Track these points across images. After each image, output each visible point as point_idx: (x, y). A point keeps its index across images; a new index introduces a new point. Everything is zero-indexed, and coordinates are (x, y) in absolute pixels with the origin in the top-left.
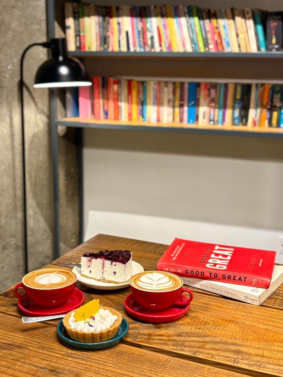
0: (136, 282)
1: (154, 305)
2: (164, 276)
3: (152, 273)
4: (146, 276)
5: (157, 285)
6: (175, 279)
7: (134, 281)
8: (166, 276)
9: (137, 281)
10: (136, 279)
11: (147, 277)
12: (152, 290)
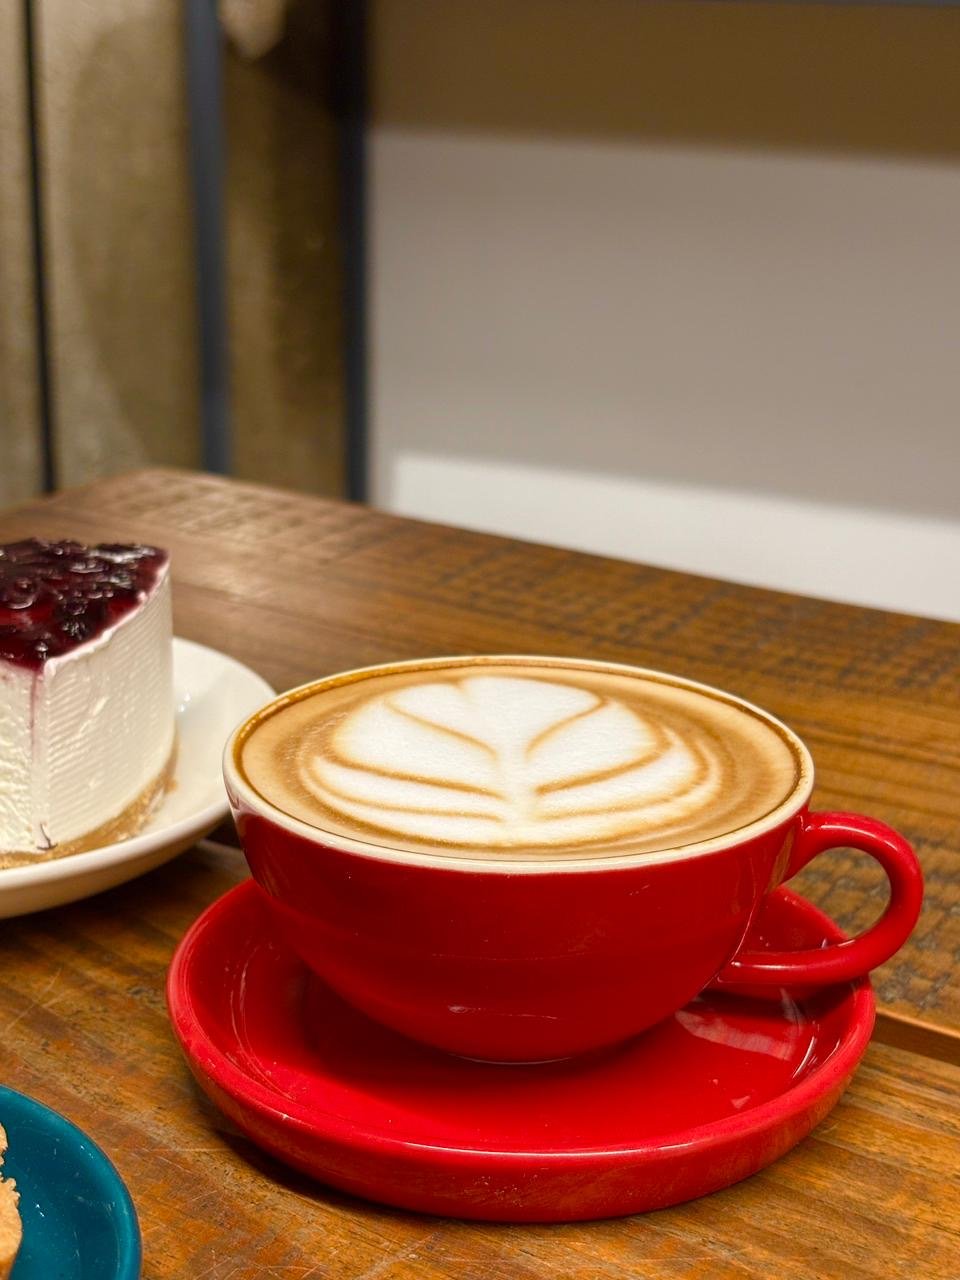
0: (303, 774)
1: (456, 1009)
2: (586, 700)
3: (454, 681)
4: (398, 711)
5: (543, 790)
6: (712, 732)
7: (284, 757)
8: (603, 703)
9: (307, 763)
10: (296, 741)
11: (416, 720)
12: (496, 849)
